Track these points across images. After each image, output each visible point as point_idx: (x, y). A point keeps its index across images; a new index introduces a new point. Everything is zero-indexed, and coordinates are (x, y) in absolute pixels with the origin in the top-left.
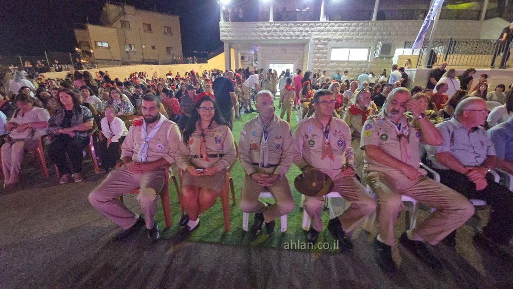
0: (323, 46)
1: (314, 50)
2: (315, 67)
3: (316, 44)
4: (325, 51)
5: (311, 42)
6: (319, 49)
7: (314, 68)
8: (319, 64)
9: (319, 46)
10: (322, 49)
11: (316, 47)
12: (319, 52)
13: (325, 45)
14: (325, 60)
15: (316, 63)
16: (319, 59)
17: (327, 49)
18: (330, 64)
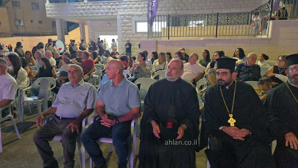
0: (128, 21)
1: (121, 24)
3: (122, 19)
4: (130, 24)
5: (118, 18)
6: (125, 23)
7: (123, 39)
8: (127, 36)
9: (125, 21)
10: (127, 23)
11: (122, 21)
12: (125, 25)
13: (130, 20)
14: (131, 32)
15: (124, 35)
16: (126, 31)
17: (131, 23)
18: (136, 35)
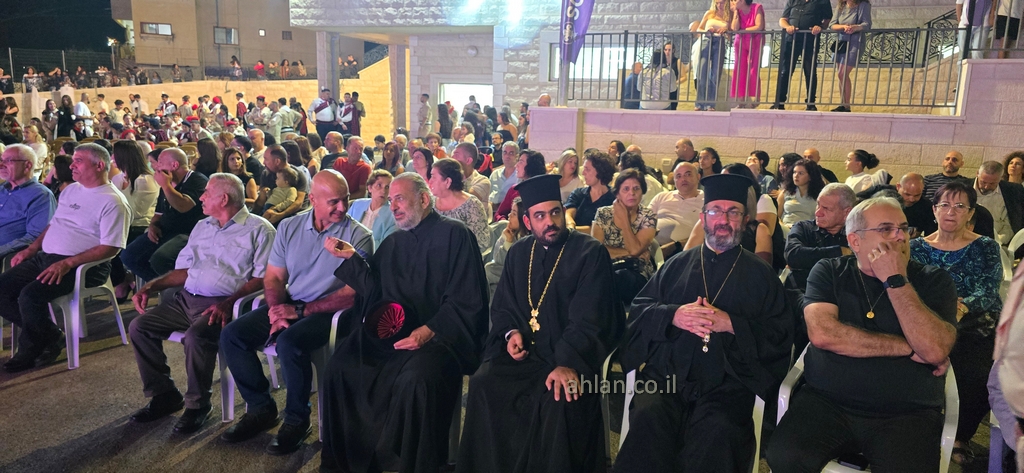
1: (506, 50)
2: (510, 96)
3: (509, 36)
4: (533, 53)
5: (498, 31)
6: (518, 49)
8: (521, 89)
9: (519, 41)
11: (510, 42)
13: (532, 39)
14: (534, 76)
15: (513, 85)
16: (519, 74)
